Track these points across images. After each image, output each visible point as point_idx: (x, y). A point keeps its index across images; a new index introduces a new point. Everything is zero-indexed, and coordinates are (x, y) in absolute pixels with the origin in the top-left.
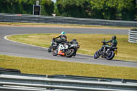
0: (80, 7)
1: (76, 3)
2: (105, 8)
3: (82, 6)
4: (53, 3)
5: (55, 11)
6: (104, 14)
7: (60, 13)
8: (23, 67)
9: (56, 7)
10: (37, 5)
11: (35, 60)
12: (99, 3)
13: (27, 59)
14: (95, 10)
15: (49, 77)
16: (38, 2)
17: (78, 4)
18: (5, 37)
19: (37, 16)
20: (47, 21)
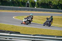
0: (47, 4)
1: (45, 2)
2: (58, 4)
3: (49, 3)
4: (35, 2)
5: (36, 6)
6: (58, 7)
7: (38, 6)
8: (21, 31)
9: (36, 4)
10: (28, 3)
11: (27, 27)
12: (56, 2)
13: (23, 27)
14: (54, 5)
15: (33, 35)
16: (28, 1)
17: (46, 3)
18: (13, 17)
19: (28, 8)
20: (32, 10)
